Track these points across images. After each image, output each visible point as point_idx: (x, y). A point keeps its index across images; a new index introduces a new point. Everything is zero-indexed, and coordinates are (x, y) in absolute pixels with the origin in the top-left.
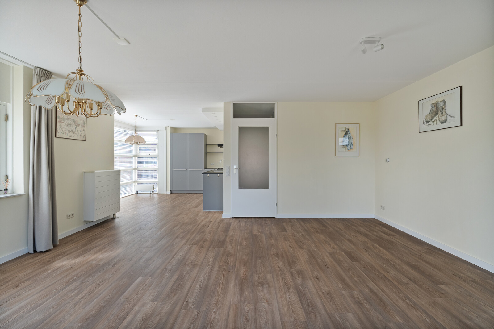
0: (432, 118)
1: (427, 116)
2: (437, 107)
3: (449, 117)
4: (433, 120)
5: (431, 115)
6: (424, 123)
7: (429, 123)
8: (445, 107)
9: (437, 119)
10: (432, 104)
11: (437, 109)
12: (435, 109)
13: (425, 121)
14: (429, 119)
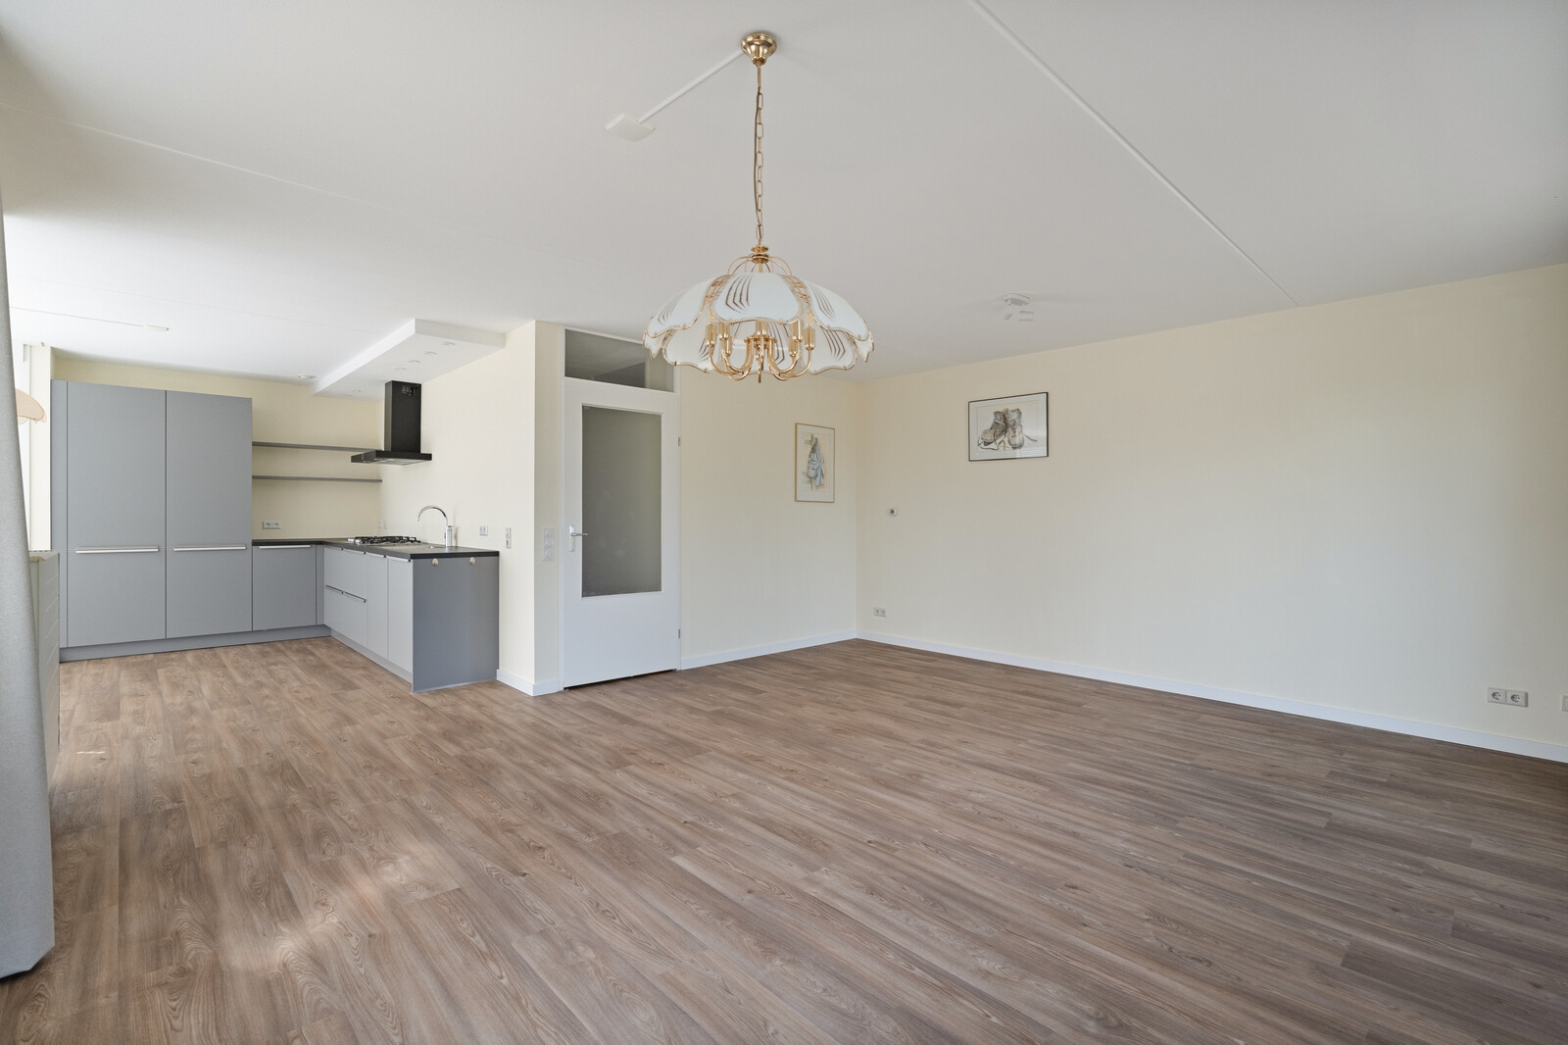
0: (996, 436)
1: (985, 432)
2: (1005, 419)
3: (1027, 441)
4: (998, 442)
5: (993, 431)
6: (979, 445)
7: (990, 446)
8: (1020, 422)
9: (1006, 440)
10: (996, 413)
11: (1005, 422)
12: (1001, 423)
13: (981, 441)
14: (989, 437)
